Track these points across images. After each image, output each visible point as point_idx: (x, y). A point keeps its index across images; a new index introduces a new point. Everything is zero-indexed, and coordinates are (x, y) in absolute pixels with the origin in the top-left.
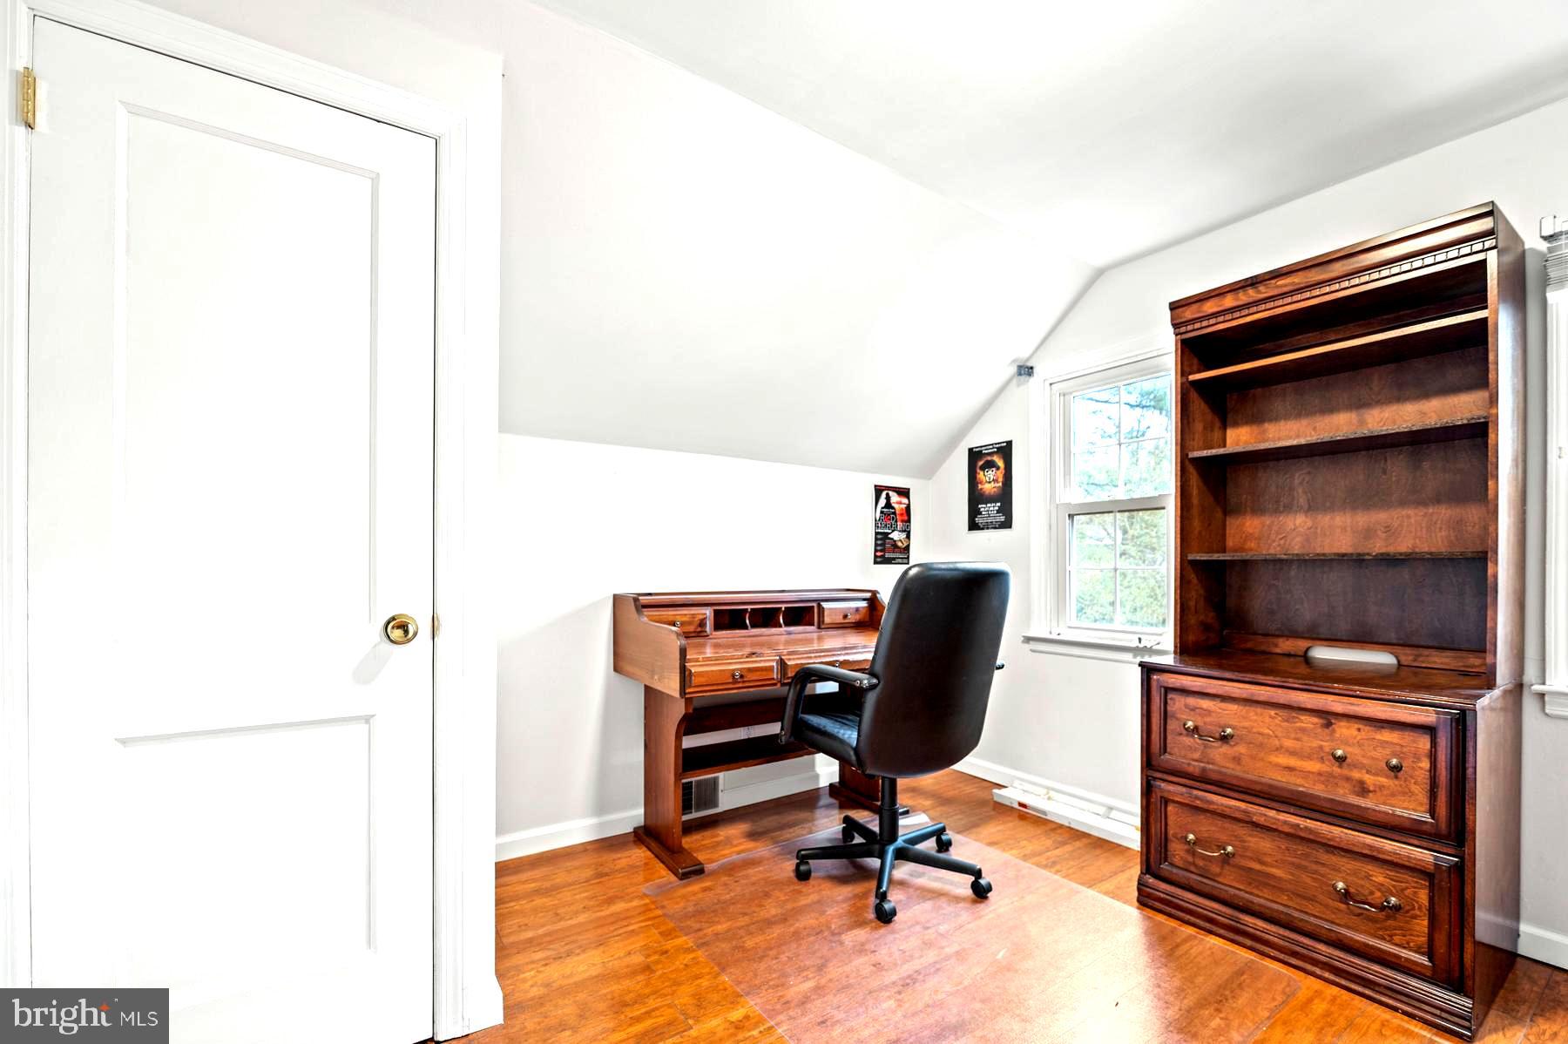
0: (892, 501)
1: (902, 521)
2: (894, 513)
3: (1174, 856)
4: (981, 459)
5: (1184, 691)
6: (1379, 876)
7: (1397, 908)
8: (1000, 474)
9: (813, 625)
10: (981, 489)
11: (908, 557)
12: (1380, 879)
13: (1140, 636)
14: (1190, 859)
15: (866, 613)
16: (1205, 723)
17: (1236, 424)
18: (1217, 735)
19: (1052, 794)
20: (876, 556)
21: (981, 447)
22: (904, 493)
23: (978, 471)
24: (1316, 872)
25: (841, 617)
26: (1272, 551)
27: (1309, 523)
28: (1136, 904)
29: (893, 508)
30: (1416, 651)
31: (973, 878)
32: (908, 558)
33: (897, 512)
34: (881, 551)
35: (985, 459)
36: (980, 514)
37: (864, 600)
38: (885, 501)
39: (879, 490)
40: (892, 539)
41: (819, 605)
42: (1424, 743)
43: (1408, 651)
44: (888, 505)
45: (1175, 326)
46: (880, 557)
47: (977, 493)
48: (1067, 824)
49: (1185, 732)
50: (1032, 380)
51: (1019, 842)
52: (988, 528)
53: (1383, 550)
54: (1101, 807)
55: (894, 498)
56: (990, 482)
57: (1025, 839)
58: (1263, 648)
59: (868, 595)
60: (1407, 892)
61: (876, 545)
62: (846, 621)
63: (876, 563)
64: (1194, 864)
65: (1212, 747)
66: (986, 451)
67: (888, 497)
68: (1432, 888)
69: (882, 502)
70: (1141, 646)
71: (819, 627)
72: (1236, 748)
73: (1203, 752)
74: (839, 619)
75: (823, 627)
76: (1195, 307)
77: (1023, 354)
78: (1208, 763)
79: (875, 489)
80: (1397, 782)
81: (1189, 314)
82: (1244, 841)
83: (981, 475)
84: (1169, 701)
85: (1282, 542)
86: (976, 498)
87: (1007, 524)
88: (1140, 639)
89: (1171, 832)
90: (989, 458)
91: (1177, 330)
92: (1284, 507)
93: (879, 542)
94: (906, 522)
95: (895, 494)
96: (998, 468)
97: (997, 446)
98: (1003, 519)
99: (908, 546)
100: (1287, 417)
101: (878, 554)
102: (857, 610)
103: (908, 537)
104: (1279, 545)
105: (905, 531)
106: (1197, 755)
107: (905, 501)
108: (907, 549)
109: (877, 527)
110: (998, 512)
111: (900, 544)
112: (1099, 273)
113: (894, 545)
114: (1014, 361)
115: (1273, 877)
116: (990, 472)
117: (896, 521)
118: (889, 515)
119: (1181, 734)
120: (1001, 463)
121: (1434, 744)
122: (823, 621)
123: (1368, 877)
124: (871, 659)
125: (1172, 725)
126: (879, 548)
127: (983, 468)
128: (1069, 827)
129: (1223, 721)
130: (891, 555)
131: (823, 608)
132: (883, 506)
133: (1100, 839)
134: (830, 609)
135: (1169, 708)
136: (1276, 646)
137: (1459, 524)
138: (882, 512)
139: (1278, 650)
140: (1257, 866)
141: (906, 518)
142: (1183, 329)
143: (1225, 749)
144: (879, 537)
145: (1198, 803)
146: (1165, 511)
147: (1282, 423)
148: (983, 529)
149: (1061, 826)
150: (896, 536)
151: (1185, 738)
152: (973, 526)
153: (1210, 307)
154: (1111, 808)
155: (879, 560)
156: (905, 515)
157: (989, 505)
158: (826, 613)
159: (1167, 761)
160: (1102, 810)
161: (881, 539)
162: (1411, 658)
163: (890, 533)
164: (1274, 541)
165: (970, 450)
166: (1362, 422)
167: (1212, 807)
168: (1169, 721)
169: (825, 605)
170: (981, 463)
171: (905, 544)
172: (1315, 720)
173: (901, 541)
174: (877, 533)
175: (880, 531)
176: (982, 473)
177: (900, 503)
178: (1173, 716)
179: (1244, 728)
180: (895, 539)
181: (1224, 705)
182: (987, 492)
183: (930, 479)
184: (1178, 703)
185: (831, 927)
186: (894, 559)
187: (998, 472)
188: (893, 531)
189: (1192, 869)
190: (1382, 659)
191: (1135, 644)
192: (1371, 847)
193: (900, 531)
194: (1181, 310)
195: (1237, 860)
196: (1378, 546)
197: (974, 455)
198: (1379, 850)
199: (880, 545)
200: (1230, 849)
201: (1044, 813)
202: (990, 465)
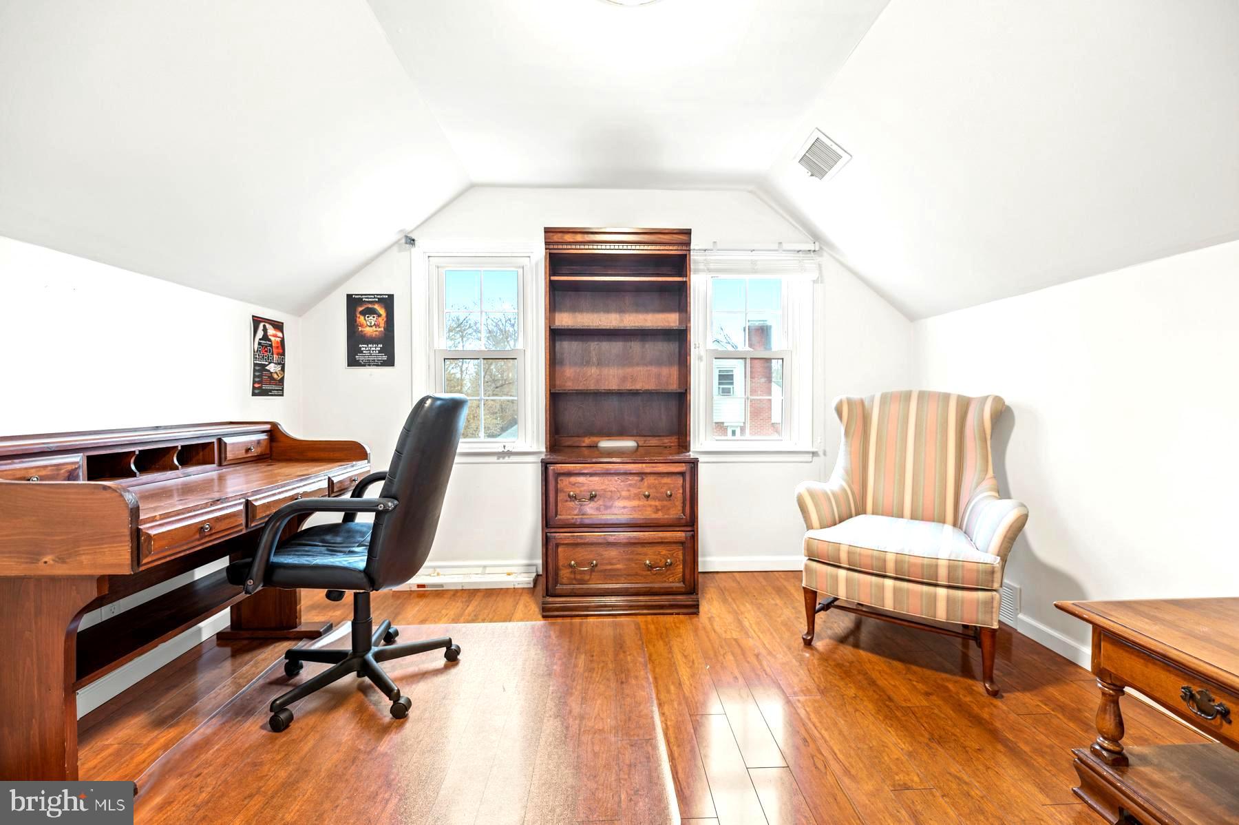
0: (269, 334)
1: (278, 354)
2: (271, 346)
3: (563, 578)
4: (361, 306)
5: (570, 474)
6: (664, 551)
7: (671, 564)
8: (382, 321)
9: (214, 463)
10: (361, 331)
11: (283, 388)
12: (664, 552)
13: (505, 444)
14: (572, 576)
15: (266, 447)
16: (581, 491)
17: (561, 311)
18: (588, 497)
19: (438, 570)
20: (254, 388)
21: (362, 295)
22: (278, 326)
23: (358, 315)
24: (637, 560)
25: (244, 451)
26: (580, 388)
27: (598, 373)
28: (542, 619)
29: (270, 340)
30: (645, 438)
31: (444, 649)
32: (282, 390)
33: (273, 345)
34: (258, 383)
35: (366, 306)
36: (362, 352)
37: (263, 432)
38: (263, 333)
39: (257, 321)
40: (269, 371)
41: (220, 440)
42: (680, 480)
43: (643, 439)
44: (265, 337)
45: (546, 243)
46: (259, 388)
47: (357, 334)
48: (461, 588)
49: (569, 499)
50: (413, 250)
51: (440, 612)
52: (369, 365)
53: (631, 388)
54: (478, 569)
55: (271, 331)
56: (371, 326)
57: (443, 609)
58: (577, 444)
59: (267, 427)
60: (675, 555)
61: (255, 376)
62: (249, 455)
63: (254, 394)
64: (575, 579)
65: (585, 505)
66: (366, 300)
67: (265, 330)
68: (684, 549)
69: (260, 334)
70: (506, 450)
71: (220, 464)
72: (598, 503)
73: (579, 509)
74: (242, 454)
75: (225, 463)
76: (560, 235)
77: (409, 227)
78: (583, 515)
79: (253, 319)
80: (670, 502)
81: (556, 238)
82: (602, 555)
83: (361, 319)
84: (559, 482)
85: (585, 382)
86: (355, 339)
87: (390, 362)
88: (504, 447)
89: (561, 563)
90: (370, 306)
91: (548, 246)
92: (586, 362)
93: (257, 374)
94: (281, 355)
95: (271, 327)
96: (379, 316)
97: (379, 297)
98: (385, 358)
99: (283, 378)
100: (588, 311)
101: (257, 385)
102: (259, 442)
103: (283, 369)
104: (584, 384)
105: (279, 364)
106: (576, 512)
107: (280, 334)
108: (282, 381)
109: (255, 358)
110: (380, 352)
111: (275, 376)
112: (472, 186)
113: (271, 377)
114: (401, 231)
115: (618, 570)
116: (372, 318)
117: (272, 354)
118: (266, 346)
119: (567, 501)
120: (382, 312)
121: (684, 480)
122: (226, 458)
123: (659, 554)
124: (327, 486)
125: (561, 496)
126: (257, 380)
127: (363, 313)
128: (463, 590)
129: (591, 488)
130: (268, 387)
131: (225, 444)
132: (261, 337)
133: (486, 589)
134: (233, 444)
135: (559, 486)
136: (584, 442)
137: (659, 376)
138: (259, 344)
139: (584, 445)
140: (609, 567)
141: (281, 351)
142: (551, 247)
143: (592, 504)
144: (257, 368)
145: (579, 541)
146: (516, 361)
147: (585, 314)
148: (365, 366)
149: (456, 591)
150: (272, 368)
151: (569, 503)
152: (353, 362)
153: (568, 238)
154: (485, 567)
155: (257, 391)
156: (280, 348)
157: (370, 346)
158: (228, 449)
159: (560, 519)
160: (480, 570)
161: (258, 371)
162: (643, 442)
163: (268, 365)
164: (581, 382)
165: (349, 297)
166: (622, 321)
167: (587, 541)
168: (559, 495)
169: (226, 440)
170: (361, 309)
171: (281, 377)
172: (636, 478)
173: (276, 373)
174: (255, 365)
175: (257, 362)
176: (362, 318)
177: (275, 336)
178: (562, 491)
179: (602, 490)
180: (272, 371)
181: (591, 479)
182: (369, 334)
183: (300, 316)
184: (564, 482)
185: (360, 749)
186: (271, 391)
187: (380, 319)
188: (270, 363)
189: (574, 582)
190: (629, 444)
191: (501, 450)
192: (661, 538)
193: (275, 363)
194: (552, 234)
195: (600, 567)
196: (628, 386)
197: (353, 302)
198: (665, 538)
199: (258, 377)
200: (595, 562)
201: (442, 586)
202: (371, 312)
